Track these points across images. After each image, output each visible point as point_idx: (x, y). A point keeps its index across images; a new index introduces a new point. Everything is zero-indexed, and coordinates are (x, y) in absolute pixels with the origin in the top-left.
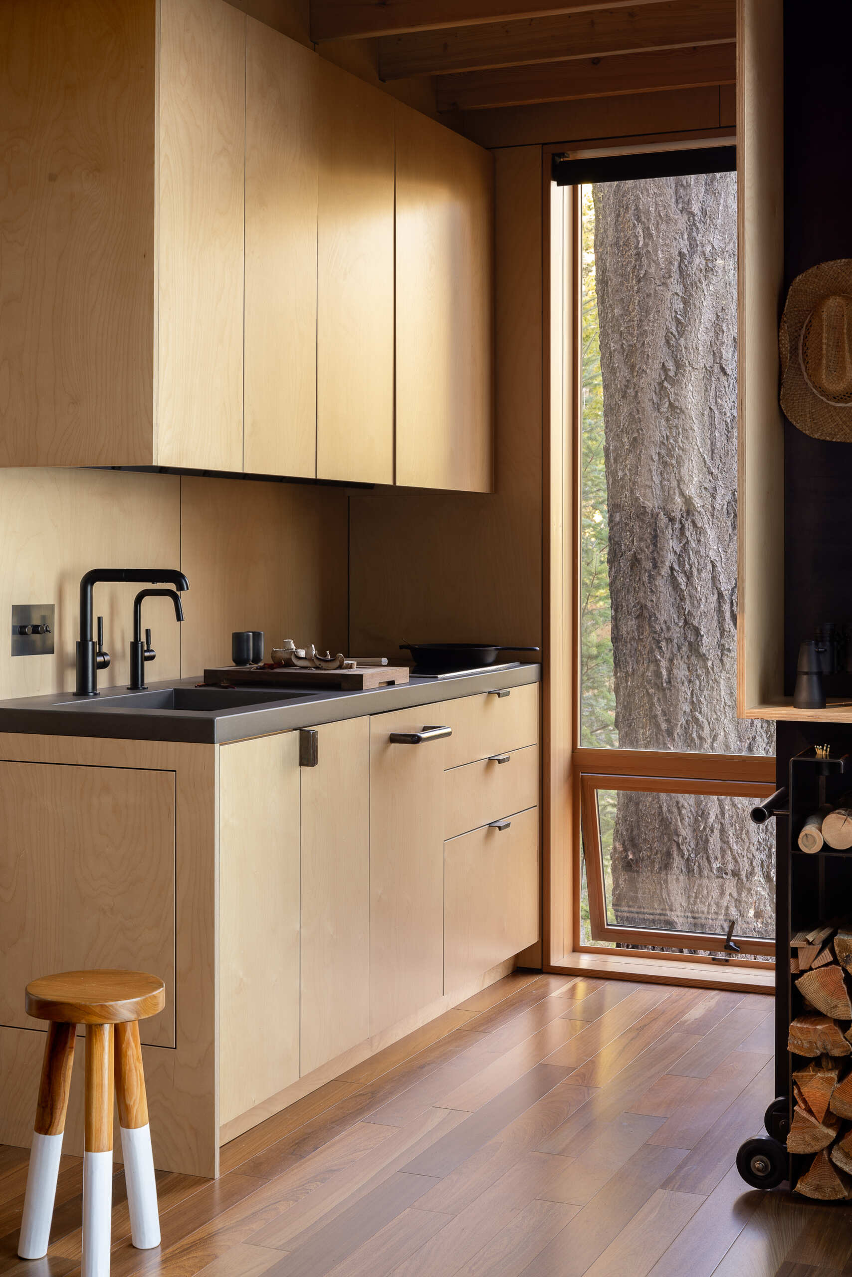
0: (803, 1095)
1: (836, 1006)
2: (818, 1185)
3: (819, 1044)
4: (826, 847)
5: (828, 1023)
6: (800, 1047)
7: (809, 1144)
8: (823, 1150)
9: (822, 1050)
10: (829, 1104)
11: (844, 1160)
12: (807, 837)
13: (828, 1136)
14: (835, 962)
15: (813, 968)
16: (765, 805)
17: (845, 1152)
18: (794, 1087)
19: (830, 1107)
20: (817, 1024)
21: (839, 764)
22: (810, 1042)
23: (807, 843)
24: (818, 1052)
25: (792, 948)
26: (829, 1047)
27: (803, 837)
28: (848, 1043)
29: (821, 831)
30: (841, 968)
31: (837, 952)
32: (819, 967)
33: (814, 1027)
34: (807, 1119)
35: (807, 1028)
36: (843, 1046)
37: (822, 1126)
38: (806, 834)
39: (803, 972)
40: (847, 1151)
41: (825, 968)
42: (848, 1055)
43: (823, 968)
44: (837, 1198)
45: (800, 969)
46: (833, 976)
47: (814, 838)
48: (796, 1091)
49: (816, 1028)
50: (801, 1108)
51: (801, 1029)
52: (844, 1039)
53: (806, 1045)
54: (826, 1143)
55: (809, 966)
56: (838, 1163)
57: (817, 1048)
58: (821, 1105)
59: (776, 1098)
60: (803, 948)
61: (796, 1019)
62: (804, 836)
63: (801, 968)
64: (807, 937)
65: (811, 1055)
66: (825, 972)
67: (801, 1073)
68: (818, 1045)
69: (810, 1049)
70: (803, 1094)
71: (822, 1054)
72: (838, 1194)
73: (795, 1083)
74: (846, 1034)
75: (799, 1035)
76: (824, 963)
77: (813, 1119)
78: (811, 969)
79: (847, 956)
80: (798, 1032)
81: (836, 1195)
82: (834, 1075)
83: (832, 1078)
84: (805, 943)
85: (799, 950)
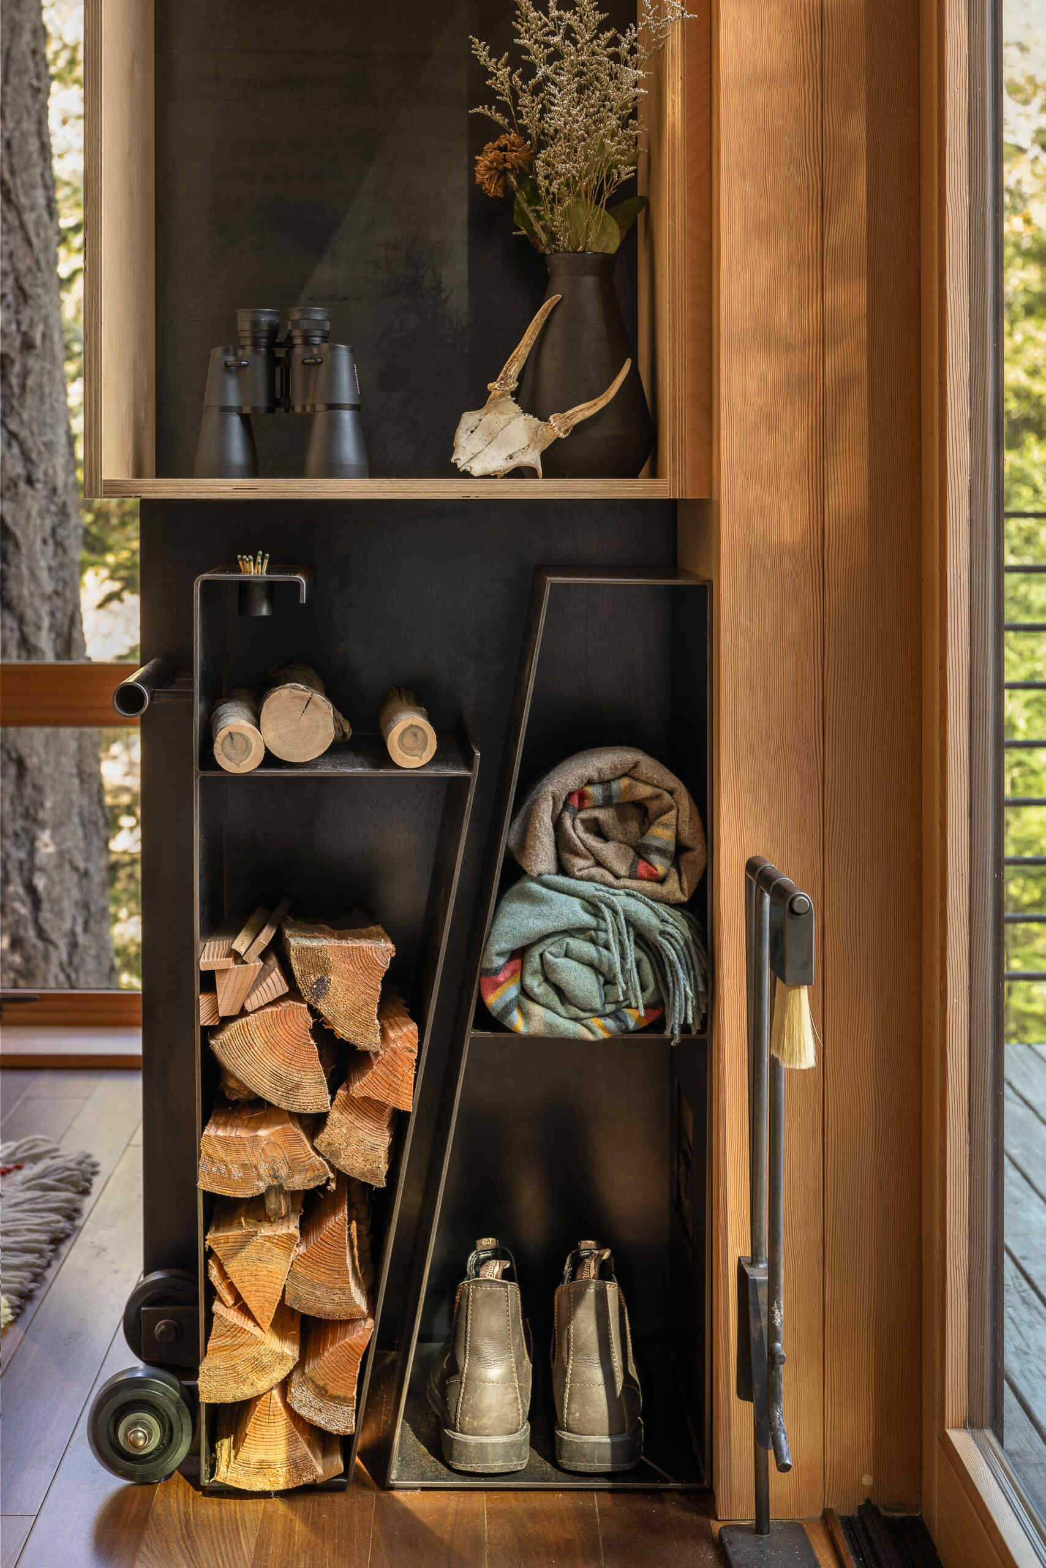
0: (229, 1278)
1: (298, 1086)
2: (262, 1462)
3: (263, 1168)
4: (270, 760)
5: (280, 1124)
6: (225, 1179)
7: (245, 1380)
8: (272, 1389)
9: (269, 1180)
10: (284, 1291)
11: (316, 1403)
12: (232, 738)
13: (282, 1358)
14: (294, 993)
15: (249, 1009)
16: (139, 677)
17: (317, 1386)
18: (210, 1262)
19: (287, 1297)
20: (257, 1129)
21: (297, 585)
22: (244, 1166)
23: (231, 752)
24: (261, 1184)
25: (202, 973)
26: (283, 1172)
27: (224, 740)
28: (321, 1159)
29: (258, 725)
30: (305, 1006)
31: (297, 974)
32: (261, 1008)
33: (253, 1135)
34: (242, 1328)
35: (237, 1137)
36: (312, 1168)
37: (268, 1335)
38: (230, 733)
39: (226, 1021)
40: (321, 1383)
41: (274, 1009)
42: (322, 1186)
43: (268, 1010)
44: (301, 1483)
45: (220, 1015)
46: (290, 1024)
47: (246, 740)
48: (214, 1273)
49: (257, 1136)
50: (225, 1305)
51: (225, 1142)
52: (313, 1153)
53: (236, 1172)
54: (279, 1374)
55: (238, 1007)
56: (304, 1412)
57: (260, 1177)
58: (267, 1295)
59: (146, 1272)
60: (224, 971)
61: (211, 1121)
62: (226, 737)
63: (222, 1013)
64: (234, 947)
65: (248, 1193)
66: (275, 1016)
67: (223, 1231)
68: (261, 1171)
69: (246, 1181)
70: (230, 1275)
71: (270, 1189)
72: (304, 1474)
73: (210, 1253)
74: (316, 1141)
75: (222, 1153)
76: (271, 999)
77: (249, 1325)
78: (243, 1013)
79: (318, 980)
80: (219, 1147)
81: (300, 1476)
82: (292, 1228)
83: (291, 1237)
84: (231, 959)
85: (217, 976)
